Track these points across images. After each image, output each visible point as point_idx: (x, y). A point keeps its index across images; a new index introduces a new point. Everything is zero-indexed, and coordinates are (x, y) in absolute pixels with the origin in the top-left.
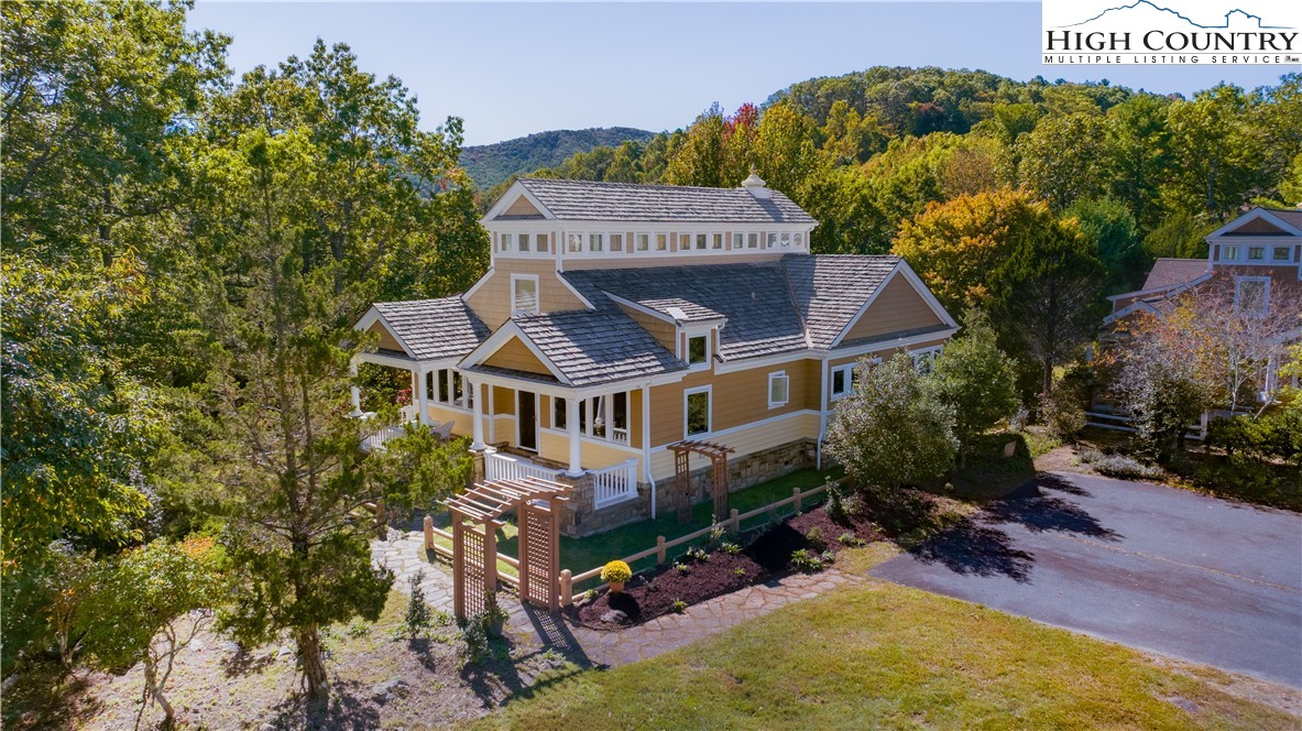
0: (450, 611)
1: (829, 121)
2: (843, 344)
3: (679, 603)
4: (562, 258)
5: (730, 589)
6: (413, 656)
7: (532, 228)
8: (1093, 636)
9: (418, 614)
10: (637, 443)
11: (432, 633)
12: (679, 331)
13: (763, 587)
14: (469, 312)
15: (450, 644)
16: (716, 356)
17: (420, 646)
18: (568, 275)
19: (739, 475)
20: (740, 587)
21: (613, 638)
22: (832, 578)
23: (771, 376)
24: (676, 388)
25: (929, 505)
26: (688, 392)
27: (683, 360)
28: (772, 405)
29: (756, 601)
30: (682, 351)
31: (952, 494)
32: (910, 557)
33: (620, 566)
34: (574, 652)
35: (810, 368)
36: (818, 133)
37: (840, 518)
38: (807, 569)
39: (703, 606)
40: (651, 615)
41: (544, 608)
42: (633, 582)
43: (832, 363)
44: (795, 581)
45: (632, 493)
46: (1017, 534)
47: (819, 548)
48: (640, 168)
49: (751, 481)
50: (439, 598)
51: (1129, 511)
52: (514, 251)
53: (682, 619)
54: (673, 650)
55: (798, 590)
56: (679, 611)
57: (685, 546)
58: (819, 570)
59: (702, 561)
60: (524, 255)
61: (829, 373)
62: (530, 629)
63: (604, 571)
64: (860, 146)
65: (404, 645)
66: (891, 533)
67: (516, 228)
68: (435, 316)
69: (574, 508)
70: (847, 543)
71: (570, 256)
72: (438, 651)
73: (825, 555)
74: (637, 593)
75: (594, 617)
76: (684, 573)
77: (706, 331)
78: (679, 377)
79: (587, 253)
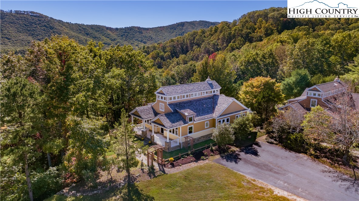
0: (147, 164)
1: (257, 24)
2: (220, 116)
3: (180, 165)
4: (168, 101)
5: (189, 163)
6: (141, 171)
7: (163, 96)
8: (241, 173)
9: (142, 165)
10: (179, 136)
11: (144, 168)
12: (187, 117)
13: (195, 162)
14: (152, 108)
15: (146, 169)
16: (194, 120)
17: (142, 169)
18: (169, 105)
19: (199, 140)
20: (191, 162)
21: (170, 169)
22: (207, 161)
23: (206, 122)
24: (187, 126)
25: (230, 148)
26: (188, 127)
27: (188, 121)
28: (206, 127)
29: (194, 165)
30: (187, 120)
31: (235, 146)
32: (221, 158)
33: (172, 159)
34: (164, 171)
35: (214, 120)
36: (254, 27)
37: (212, 151)
38: (203, 160)
39: (185, 165)
40: (176, 166)
41: (160, 164)
42: (174, 161)
43: (218, 120)
44: (202, 161)
45: (178, 144)
46: (242, 155)
47: (206, 156)
48: (205, 37)
49: (201, 141)
50: (145, 162)
51: (266, 151)
52: (160, 99)
53: (181, 167)
54: (178, 172)
55: (201, 163)
56: (180, 166)
57: (183, 155)
58: (205, 160)
59: (186, 158)
60: (162, 100)
61: (217, 121)
62: (158, 167)
63: (170, 159)
64: (265, 31)
65: (140, 169)
66: (220, 154)
67: (161, 95)
68: (146, 109)
69: (168, 147)
70: (212, 155)
71: (170, 101)
72: (145, 170)
73: (207, 157)
74: (174, 163)
75: (167, 166)
76: (183, 160)
77: (192, 116)
78: (187, 125)
79: (173, 100)
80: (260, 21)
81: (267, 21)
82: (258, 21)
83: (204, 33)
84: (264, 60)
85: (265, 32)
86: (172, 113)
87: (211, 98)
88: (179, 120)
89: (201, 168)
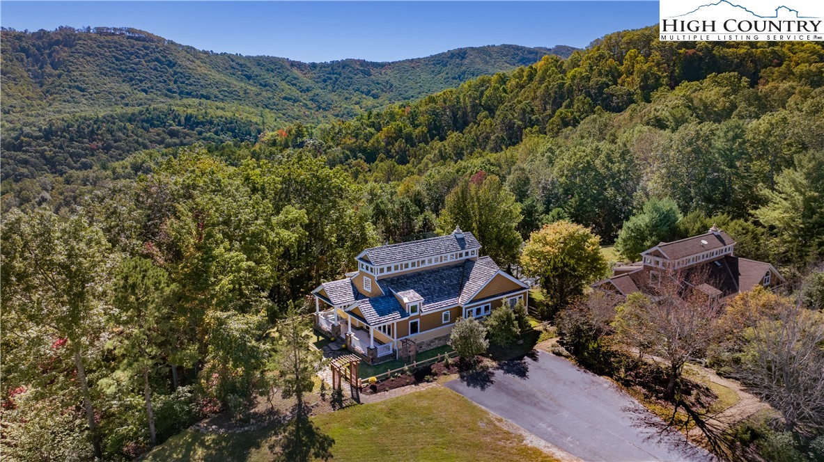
0: (332, 385)
1: (625, 62)
2: (471, 302)
3: (387, 389)
4: (377, 275)
5: (403, 386)
6: (321, 397)
7: (370, 266)
8: (483, 407)
9: (323, 388)
10: (393, 337)
11: (326, 392)
12: (407, 305)
13: (413, 386)
14: (352, 284)
15: (329, 394)
16: (421, 310)
17: (323, 395)
18: (379, 281)
19: (430, 345)
20: (407, 385)
21: (368, 396)
22: (434, 384)
23: (443, 313)
24: (408, 321)
25: (481, 361)
26: (410, 322)
27: (408, 313)
28: (444, 322)
29: (410, 390)
30: (408, 310)
31: (491, 358)
32: (460, 379)
33: (374, 378)
34: (358, 400)
35: (460, 309)
36: (617, 70)
37: (447, 366)
38: (428, 381)
39: (394, 390)
40: (379, 391)
41: (355, 387)
42: (377, 382)
43: (466, 308)
44: (424, 384)
45: (391, 352)
46: (499, 375)
47: (436, 374)
49: (435, 347)
50: (329, 382)
51: (543, 369)
52: (365, 270)
53: (387, 393)
54: (380, 401)
55: (423, 387)
56: (387, 391)
57: (395, 373)
58: (432, 382)
59: (399, 377)
60: (367, 272)
61: (466, 311)
62: (350, 392)
63: (370, 379)
64: (642, 81)
65: (319, 395)
66: (460, 371)
67: (365, 264)
68: (341, 287)
69: (371, 357)
70: (445, 374)
71: (380, 275)
72: (327, 397)
73: (435, 377)
74: (378, 385)
75: (365, 391)
76: (393, 380)
77: (417, 303)
78: (407, 318)
79: (386, 273)
80: (631, 56)
81: (647, 56)
82: (627, 57)
83: (505, 83)
84: (610, 165)
85: (640, 83)
86: (383, 298)
87: (460, 266)
88: (394, 310)
89: (420, 396)
